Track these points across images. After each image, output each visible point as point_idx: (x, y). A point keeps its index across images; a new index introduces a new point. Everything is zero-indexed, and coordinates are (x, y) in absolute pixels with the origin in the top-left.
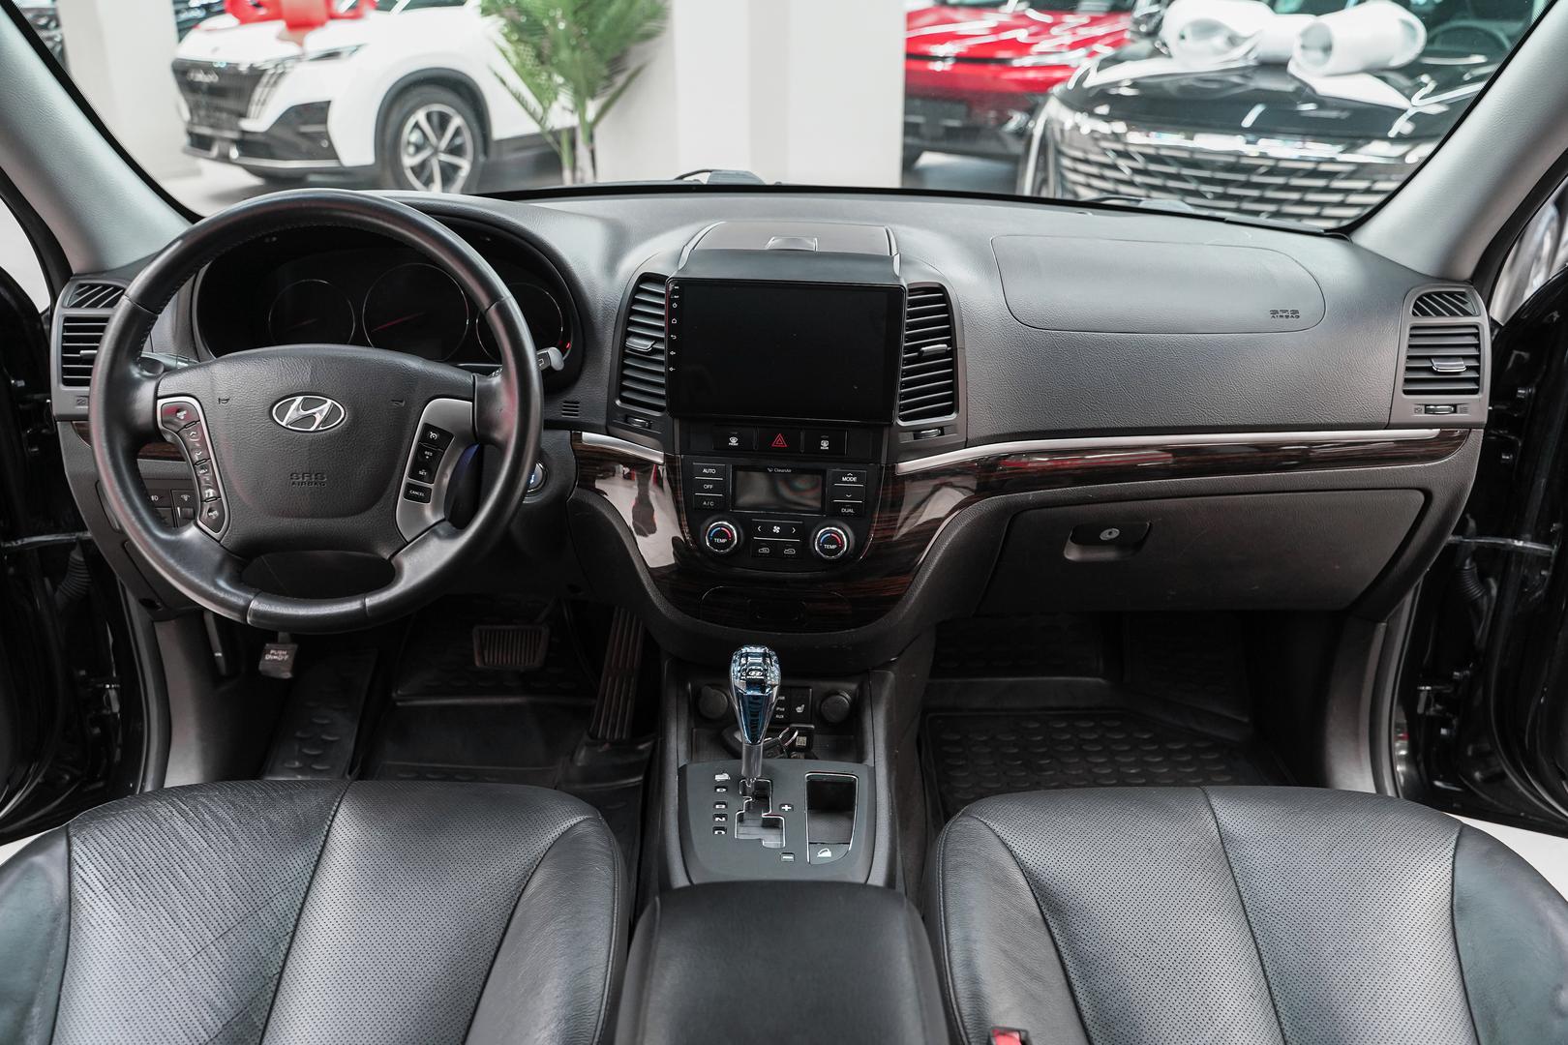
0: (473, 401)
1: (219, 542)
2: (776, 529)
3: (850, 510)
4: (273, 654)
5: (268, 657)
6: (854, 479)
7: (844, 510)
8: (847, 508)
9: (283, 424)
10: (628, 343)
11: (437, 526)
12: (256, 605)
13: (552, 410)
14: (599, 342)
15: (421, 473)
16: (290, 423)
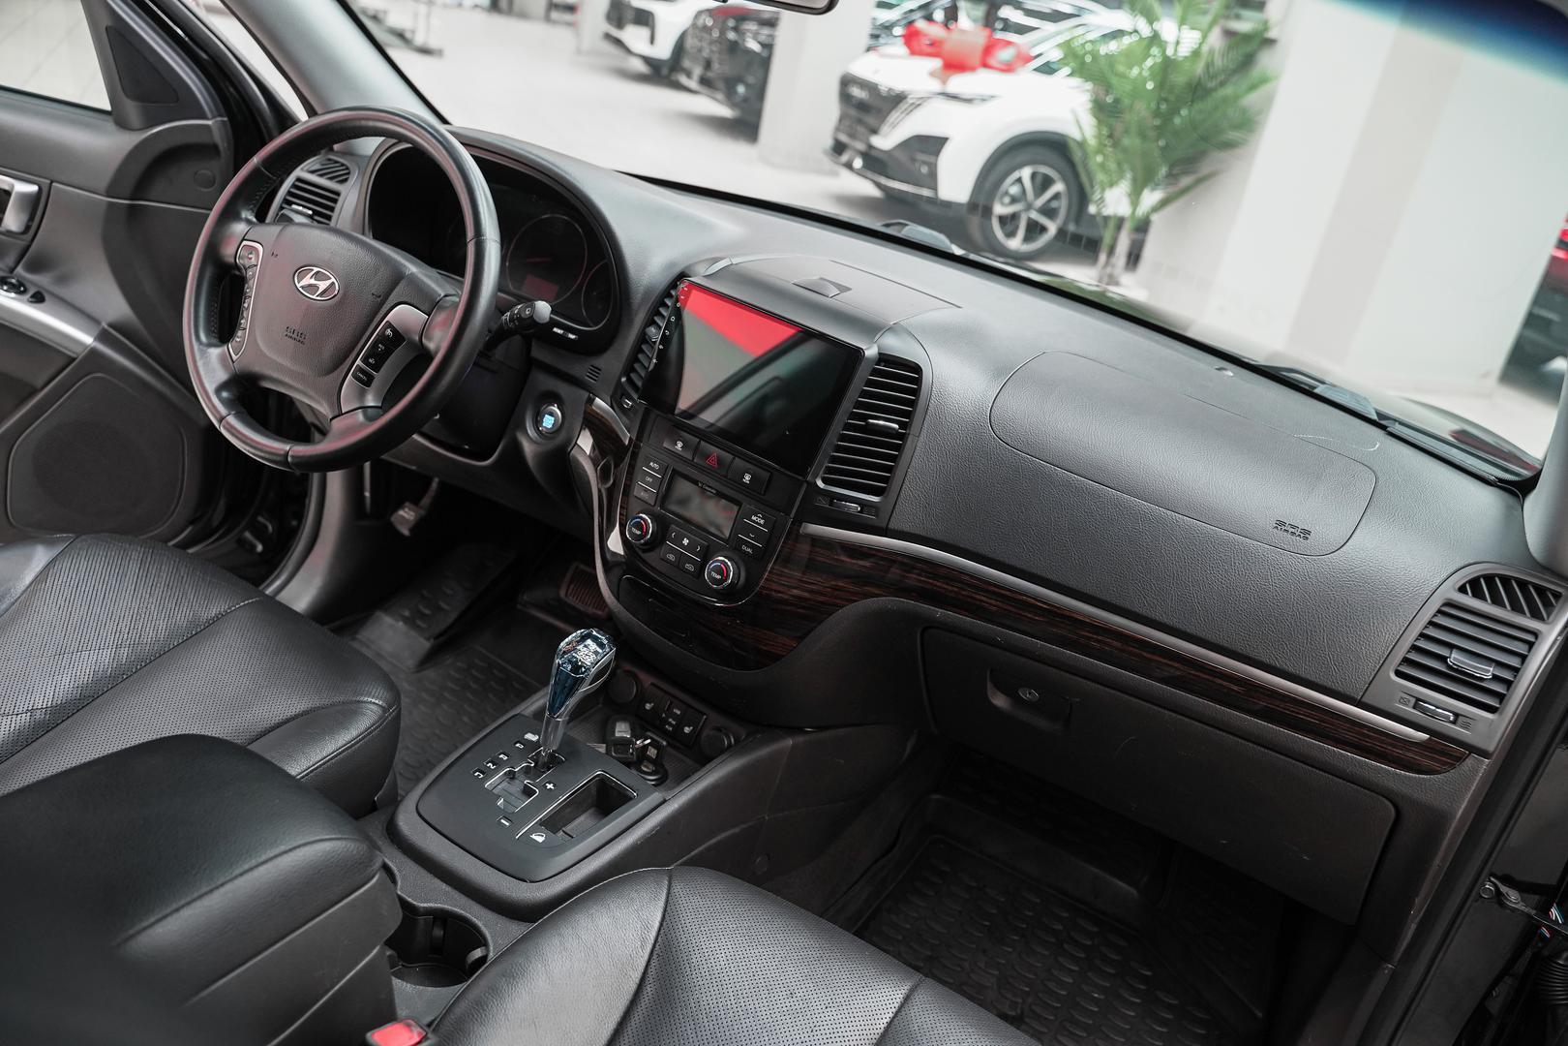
0: (429, 316)
1: (233, 362)
2: (686, 542)
3: (749, 550)
4: (405, 512)
5: (401, 513)
6: (762, 522)
7: (744, 547)
8: (748, 547)
9: (298, 286)
10: (647, 330)
11: (369, 410)
12: (232, 420)
13: (580, 369)
14: (631, 322)
15: (370, 360)
16: (302, 287)
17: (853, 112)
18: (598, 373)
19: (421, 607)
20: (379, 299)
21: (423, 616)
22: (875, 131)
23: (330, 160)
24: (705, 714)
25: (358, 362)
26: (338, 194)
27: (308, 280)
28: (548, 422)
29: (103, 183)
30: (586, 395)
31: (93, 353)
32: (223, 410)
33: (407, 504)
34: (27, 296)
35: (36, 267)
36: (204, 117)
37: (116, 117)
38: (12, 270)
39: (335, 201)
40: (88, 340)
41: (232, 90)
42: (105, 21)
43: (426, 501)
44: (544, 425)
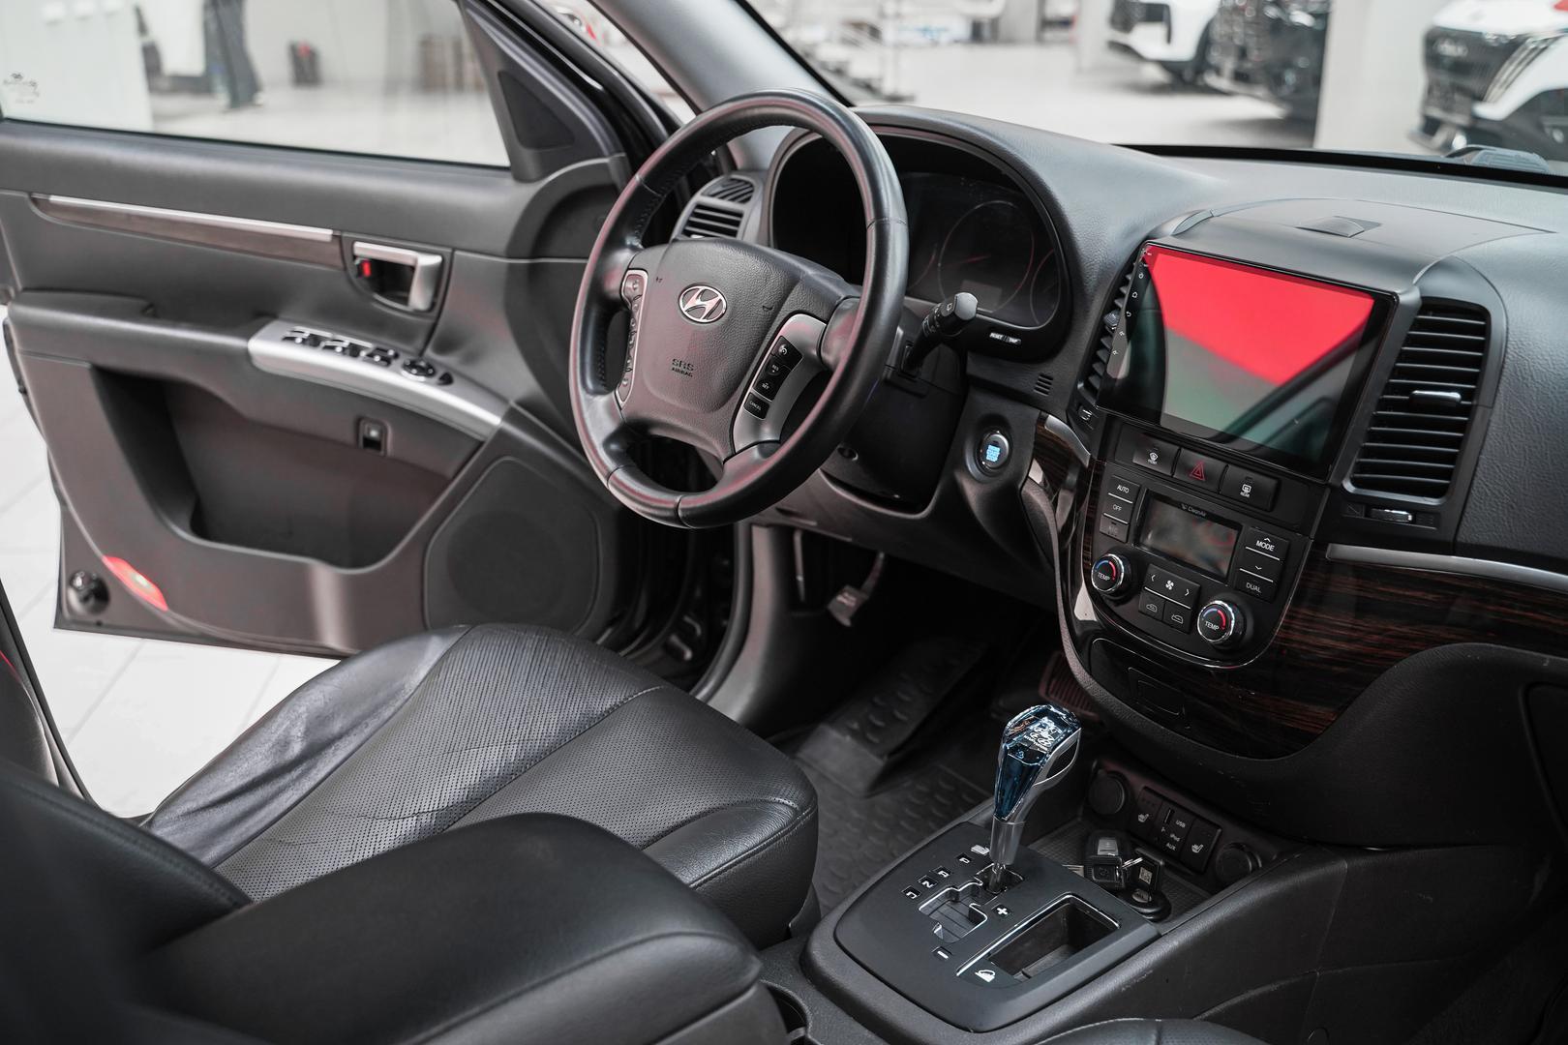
0: (827, 322)
1: (621, 409)
2: (1170, 585)
3: (1256, 588)
4: (845, 598)
5: (840, 598)
6: (1271, 548)
7: (1249, 585)
8: (1254, 584)
9: (684, 310)
10: (1106, 318)
11: (766, 445)
12: (620, 475)
13: (1026, 381)
14: (1087, 311)
15: (764, 386)
16: (688, 311)
17: (1445, 79)
18: (1049, 384)
19: (872, 718)
20: (771, 313)
21: (875, 729)
22: (1480, 98)
23: (733, 180)
24: (1219, 827)
25: (751, 389)
26: (740, 215)
27: (695, 301)
28: (993, 454)
29: (502, 244)
30: (1036, 413)
31: (501, 434)
32: (610, 464)
33: (847, 588)
34: (435, 379)
35: (445, 347)
36: (600, 155)
37: (516, 171)
38: (421, 353)
39: (737, 224)
40: (495, 420)
41: (627, 119)
42: (497, 66)
43: (870, 583)
44: (988, 458)
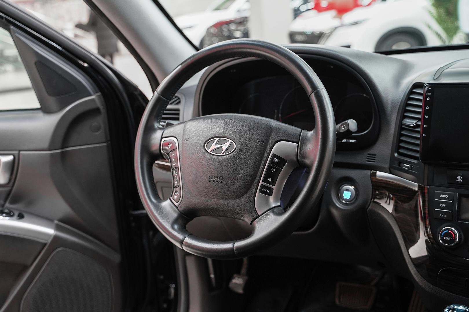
0: (298, 143)
1: (177, 207)
4: (236, 280)
5: (234, 281)
9: (209, 151)
10: (403, 122)
11: (275, 209)
12: (188, 240)
13: (362, 159)
15: (269, 180)
16: (212, 151)
18: (374, 157)
20: (263, 143)
25: (261, 182)
26: (178, 110)
27: (214, 146)
28: (347, 195)
29: (46, 145)
30: (368, 172)
31: (56, 238)
34: (16, 217)
35: (15, 201)
36: (90, 95)
37: (45, 109)
38: (3, 206)
39: (178, 114)
40: (51, 231)
42: (33, 60)
43: (244, 271)
44: (344, 198)
